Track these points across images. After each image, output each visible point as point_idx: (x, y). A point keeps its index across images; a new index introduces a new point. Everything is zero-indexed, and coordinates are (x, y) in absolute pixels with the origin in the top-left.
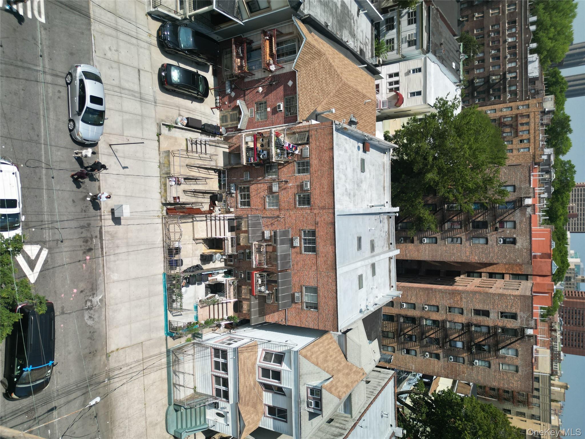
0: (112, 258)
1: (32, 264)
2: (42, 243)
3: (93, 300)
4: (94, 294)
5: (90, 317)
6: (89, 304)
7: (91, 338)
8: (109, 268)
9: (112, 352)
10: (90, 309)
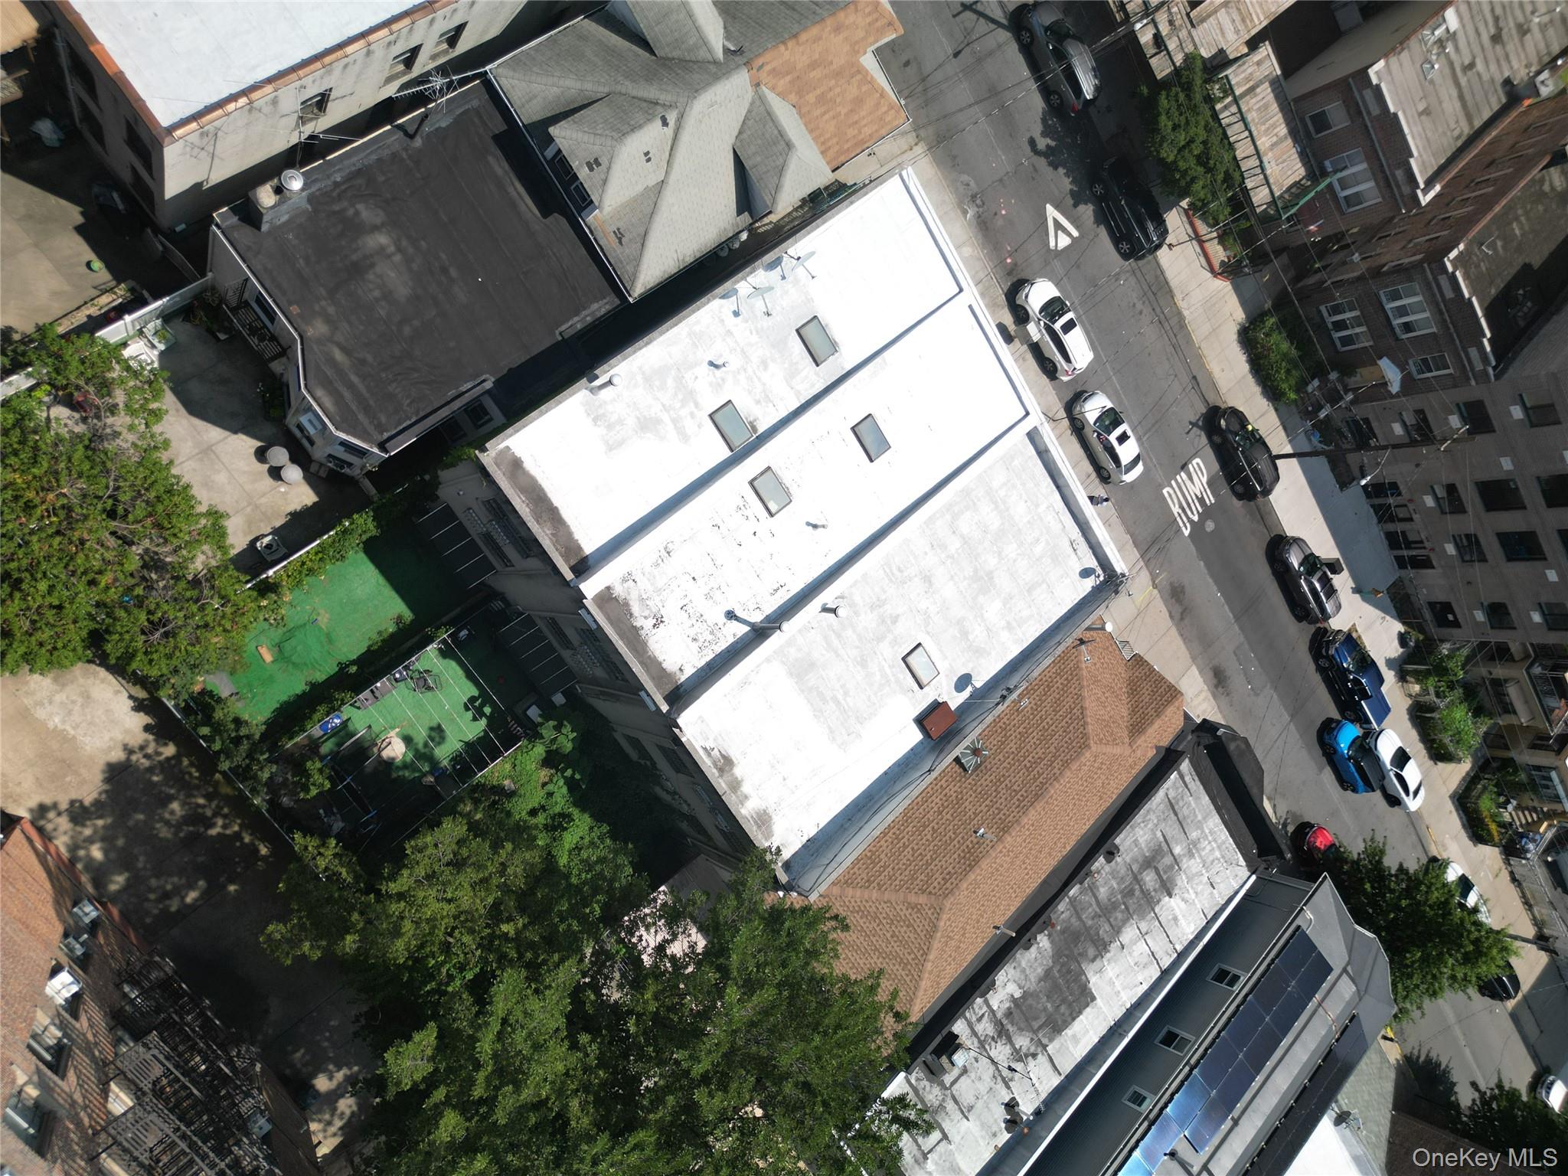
0: (982, 275)
1: (1058, 226)
2: (1058, 253)
3: (976, 209)
4: (979, 217)
5: (968, 185)
6: (978, 202)
7: (954, 157)
8: (980, 259)
9: (916, 144)
10: (974, 197)
